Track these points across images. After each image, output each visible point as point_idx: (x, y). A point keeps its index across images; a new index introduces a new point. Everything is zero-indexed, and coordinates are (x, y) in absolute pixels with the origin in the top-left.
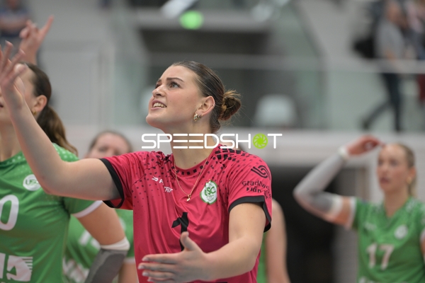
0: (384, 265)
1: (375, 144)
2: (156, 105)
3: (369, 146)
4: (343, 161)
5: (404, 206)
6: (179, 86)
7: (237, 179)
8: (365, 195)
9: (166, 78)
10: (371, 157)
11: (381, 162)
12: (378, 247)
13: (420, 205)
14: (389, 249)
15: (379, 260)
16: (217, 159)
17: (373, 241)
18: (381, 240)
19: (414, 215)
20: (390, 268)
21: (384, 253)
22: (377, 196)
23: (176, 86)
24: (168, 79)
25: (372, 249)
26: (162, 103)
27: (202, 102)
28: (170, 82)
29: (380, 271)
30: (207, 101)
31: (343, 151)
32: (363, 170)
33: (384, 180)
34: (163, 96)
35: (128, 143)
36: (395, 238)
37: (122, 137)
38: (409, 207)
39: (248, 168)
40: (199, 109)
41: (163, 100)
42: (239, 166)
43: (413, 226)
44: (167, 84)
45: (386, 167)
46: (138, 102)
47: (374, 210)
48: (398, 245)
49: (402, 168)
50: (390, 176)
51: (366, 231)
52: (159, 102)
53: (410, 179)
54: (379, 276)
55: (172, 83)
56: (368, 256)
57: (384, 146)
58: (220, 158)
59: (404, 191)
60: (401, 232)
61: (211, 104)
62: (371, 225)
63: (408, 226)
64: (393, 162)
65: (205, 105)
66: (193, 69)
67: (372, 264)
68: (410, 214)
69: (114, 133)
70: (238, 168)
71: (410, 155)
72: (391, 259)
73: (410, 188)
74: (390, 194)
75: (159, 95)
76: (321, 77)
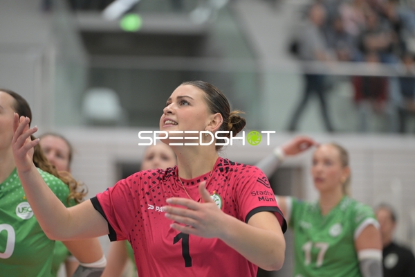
0: (320, 263)
1: (309, 144)
2: (166, 122)
3: (304, 146)
4: (279, 161)
5: (339, 204)
6: (189, 104)
7: (245, 190)
8: (300, 194)
9: (176, 97)
10: (305, 157)
11: (315, 162)
12: (314, 245)
13: (354, 203)
14: (324, 247)
15: (314, 257)
16: (219, 171)
17: (308, 239)
18: (316, 238)
19: (348, 214)
20: (324, 265)
21: (319, 250)
22: (313, 196)
23: (186, 104)
24: (179, 97)
25: (307, 247)
26: (173, 121)
27: (211, 119)
28: (180, 100)
29: (316, 269)
30: (215, 118)
31: (279, 152)
32: (299, 170)
33: (318, 180)
34: (174, 114)
35: (68, 144)
36: (329, 236)
37: (63, 138)
38: (343, 206)
39: (253, 179)
40: (209, 125)
41: (174, 118)
42: (243, 177)
43: (347, 224)
44: (177, 103)
45: (320, 167)
46: (79, 103)
47: (309, 209)
48: (333, 242)
49: (336, 167)
50: (324, 176)
51: (301, 230)
52: (170, 120)
53: (344, 178)
54: (314, 273)
55: (182, 102)
56: (304, 253)
57: (318, 146)
58: (222, 170)
59: (339, 190)
60: (335, 230)
61: (219, 120)
62: (306, 224)
63: (342, 224)
64: (327, 162)
65: (213, 121)
66: (202, 88)
67: (307, 262)
68: (344, 213)
69: (55, 135)
70: (242, 180)
71: (344, 154)
72: (326, 256)
73: (345, 186)
74: (326, 193)
75: (170, 112)
76: (258, 78)
